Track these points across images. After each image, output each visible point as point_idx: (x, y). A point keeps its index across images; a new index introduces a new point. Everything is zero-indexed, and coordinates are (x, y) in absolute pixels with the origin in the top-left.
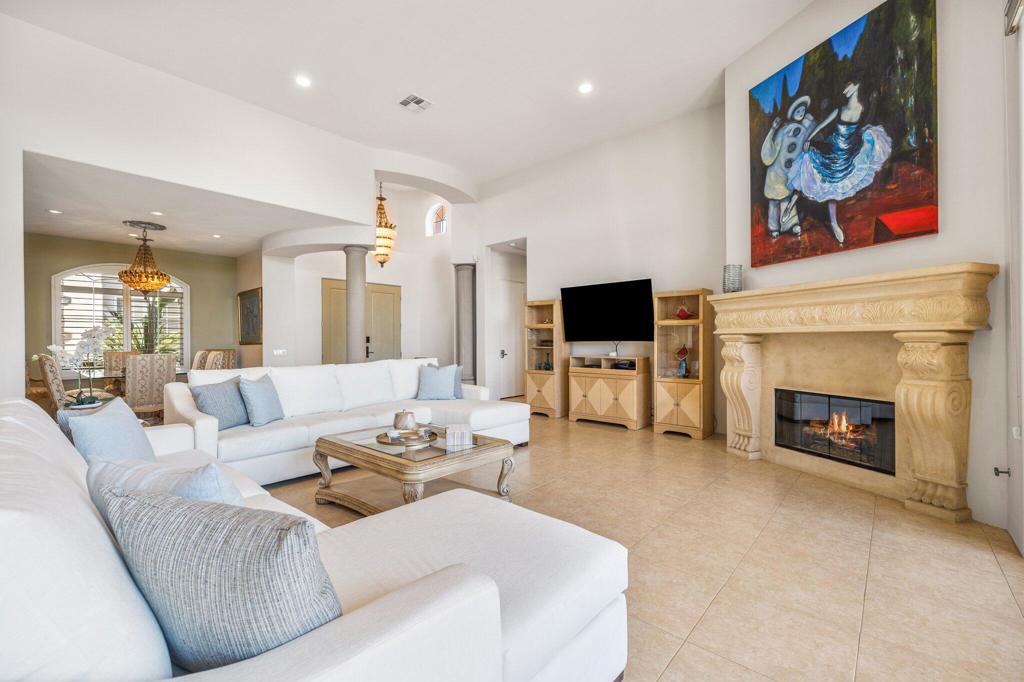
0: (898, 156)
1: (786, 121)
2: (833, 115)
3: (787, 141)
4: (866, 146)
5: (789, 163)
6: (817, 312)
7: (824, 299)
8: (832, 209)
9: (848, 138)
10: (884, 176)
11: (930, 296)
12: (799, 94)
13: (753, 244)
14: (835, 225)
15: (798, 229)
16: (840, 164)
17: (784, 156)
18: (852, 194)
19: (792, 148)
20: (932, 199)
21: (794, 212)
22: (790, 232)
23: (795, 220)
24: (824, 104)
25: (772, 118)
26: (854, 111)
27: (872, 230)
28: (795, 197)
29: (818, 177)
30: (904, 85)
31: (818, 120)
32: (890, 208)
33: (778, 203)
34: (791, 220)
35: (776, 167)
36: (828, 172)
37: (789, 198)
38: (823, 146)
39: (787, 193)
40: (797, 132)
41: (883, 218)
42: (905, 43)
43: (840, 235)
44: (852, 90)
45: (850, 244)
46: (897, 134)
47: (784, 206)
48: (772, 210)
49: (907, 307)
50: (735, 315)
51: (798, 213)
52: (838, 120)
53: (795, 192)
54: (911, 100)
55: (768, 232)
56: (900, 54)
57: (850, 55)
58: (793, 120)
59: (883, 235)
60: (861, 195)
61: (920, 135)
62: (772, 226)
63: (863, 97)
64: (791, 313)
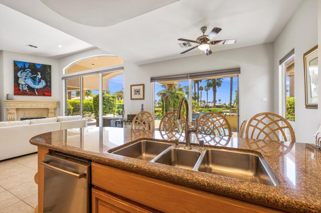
0: (46, 85)
1: (24, 71)
2: (36, 75)
3: (25, 75)
4: (41, 82)
5: (25, 79)
6: (35, 105)
7: (36, 103)
8: (35, 90)
9: (38, 80)
10: (44, 87)
11: (53, 104)
12: (28, 68)
13: (14, 91)
14: (36, 92)
15: (28, 91)
16: (37, 83)
17: (24, 77)
18: (39, 88)
19: (26, 76)
20: (51, 92)
21: (27, 87)
22: (26, 91)
23: (27, 89)
24: (34, 73)
25: (21, 69)
26: (39, 76)
27: (43, 94)
28: (27, 85)
29: (32, 84)
30: (48, 77)
31: (33, 74)
32: (45, 92)
33: (22, 85)
34: (26, 89)
35: (22, 78)
36: (34, 83)
37: (26, 85)
38: (34, 79)
39: (25, 84)
40: (27, 74)
41: (44, 93)
42: (48, 72)
43: (37, 94)
44: (39, 73)
45: (38, 95)
46: (46, 82)
47: (24, 86)
48: (21, 86)
49: (50, 105)
50: (12, 105)
51: (28, 88)
52: (36, 76)
53: (27, 84)
54: (48, 79)
55: (20, 90)
56: (47, 73)
57: (39, 68)
58: (26, 72)
59: (44, 95)
60: (41, 89)
61: (49, 84)
62: (21, 88)
63: (41, 75)
64: (29, 105)
